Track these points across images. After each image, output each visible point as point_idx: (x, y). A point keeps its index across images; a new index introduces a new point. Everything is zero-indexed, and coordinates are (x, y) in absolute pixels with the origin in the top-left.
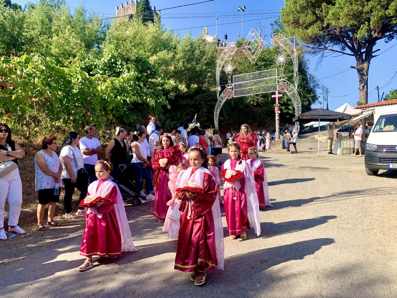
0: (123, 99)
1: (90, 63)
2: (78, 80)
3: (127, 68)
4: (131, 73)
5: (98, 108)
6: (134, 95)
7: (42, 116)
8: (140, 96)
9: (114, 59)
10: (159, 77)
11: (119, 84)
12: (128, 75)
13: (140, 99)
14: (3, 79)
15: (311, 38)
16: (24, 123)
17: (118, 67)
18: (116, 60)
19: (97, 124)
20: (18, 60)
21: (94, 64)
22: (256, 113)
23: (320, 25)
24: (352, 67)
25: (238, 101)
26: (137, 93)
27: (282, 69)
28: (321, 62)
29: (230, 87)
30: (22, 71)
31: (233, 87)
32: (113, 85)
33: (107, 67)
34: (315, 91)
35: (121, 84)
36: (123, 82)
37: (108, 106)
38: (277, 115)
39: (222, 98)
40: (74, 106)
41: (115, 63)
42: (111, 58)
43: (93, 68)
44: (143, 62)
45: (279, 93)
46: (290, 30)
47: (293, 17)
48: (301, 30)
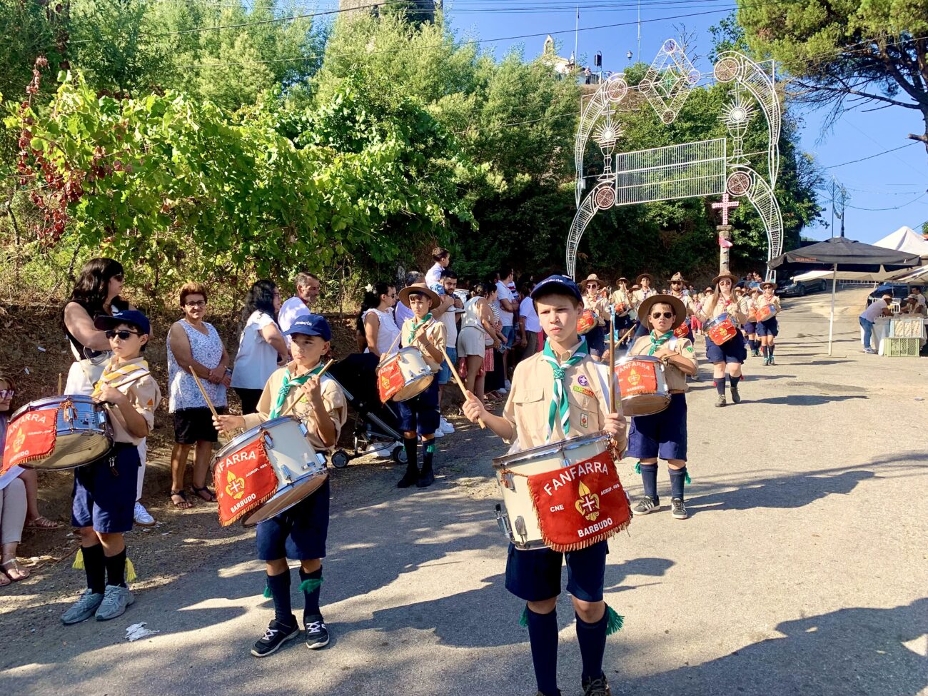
0: (370, 204)
1: (293, 118)
2: (270, 157)
3: (380, 130)
4: (389, 143)
5: (313, 225)
6: (395, 197)
7: (186, 242)
8: (409, 199)
9: (348, 108)
10: (455, 154)
11: (362, 170)
12: (383, 149)
13: (410, 206)
14: (104, 152)
15: (810, 63)
16: (145, 258)
17: (357, 128)
18: (353, 111)
19: (311, 264)
20: (138, 108)
21: (300, 119)
22: (668, 244)
23: (838, 32)
24: (913, 137)
25: (627, 215)
26: (403, 191)
27: (740, 138)
28: (834, 125)
29: (608, 181)
30: (145, 132)
31: (614, 181)
32: (347, 172)
33: (331, 127)
34: (813, 195)
35: (365, 169)
36: (372, 165)
37: (336, 223)
38: (723, 250)
39: (587, 208)
40: (258, 218)
41: (351, 118)
42: (343, 106)
43: (299, 128)
44: (416, 117)
45: (731, 199)
46: (759, 43)
47: (768, 12)
48: (787, 44)
